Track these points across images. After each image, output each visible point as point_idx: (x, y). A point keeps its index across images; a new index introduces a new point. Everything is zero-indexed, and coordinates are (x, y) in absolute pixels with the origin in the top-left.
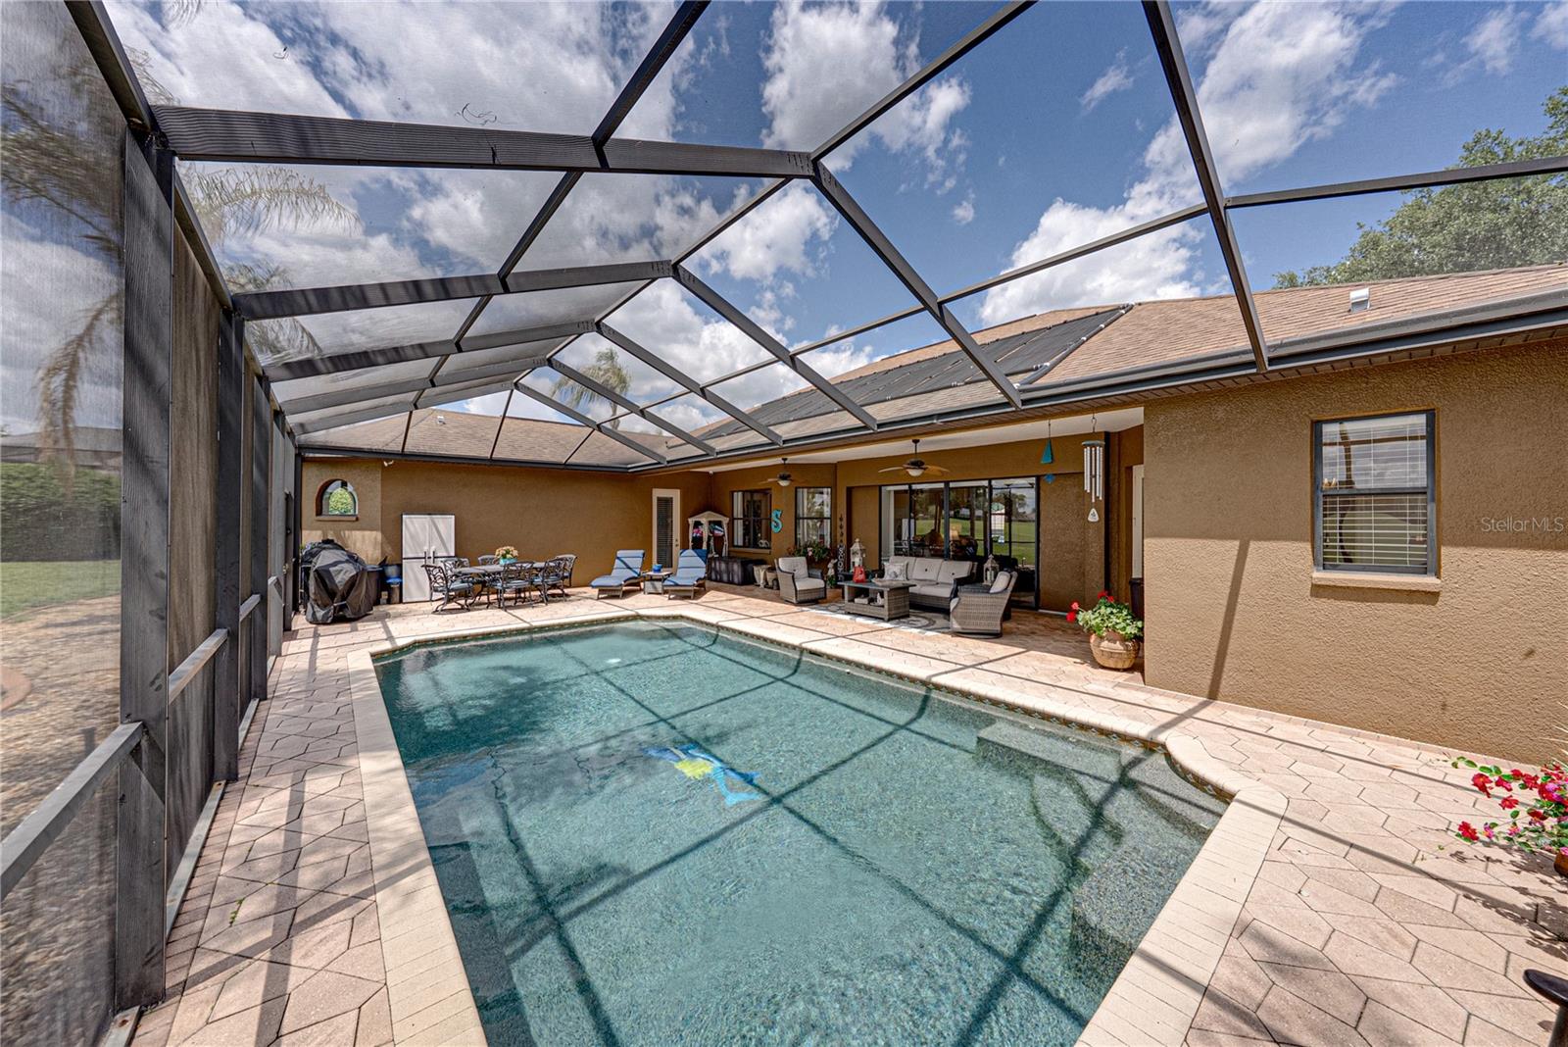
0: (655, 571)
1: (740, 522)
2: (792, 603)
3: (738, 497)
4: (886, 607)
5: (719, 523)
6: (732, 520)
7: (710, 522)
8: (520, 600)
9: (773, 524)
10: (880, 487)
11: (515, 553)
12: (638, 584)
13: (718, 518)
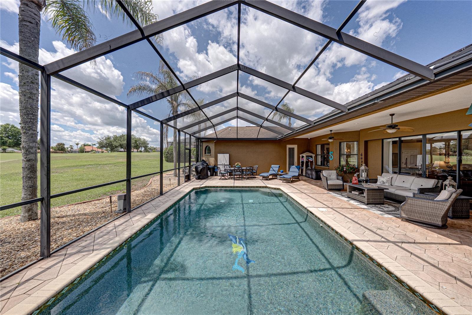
0: (281, 172)
1: (320, 156)
2: (325, 189)
3: (319, 147)
4: (366, 197)
5: (311, 157)
6: (316, 155)
7: (307, 156)
8: (242, 178)
9: (330, 157)
10: (383, 140)
11: (240, 164)
12: (276, 176)
13: (311, 154)
